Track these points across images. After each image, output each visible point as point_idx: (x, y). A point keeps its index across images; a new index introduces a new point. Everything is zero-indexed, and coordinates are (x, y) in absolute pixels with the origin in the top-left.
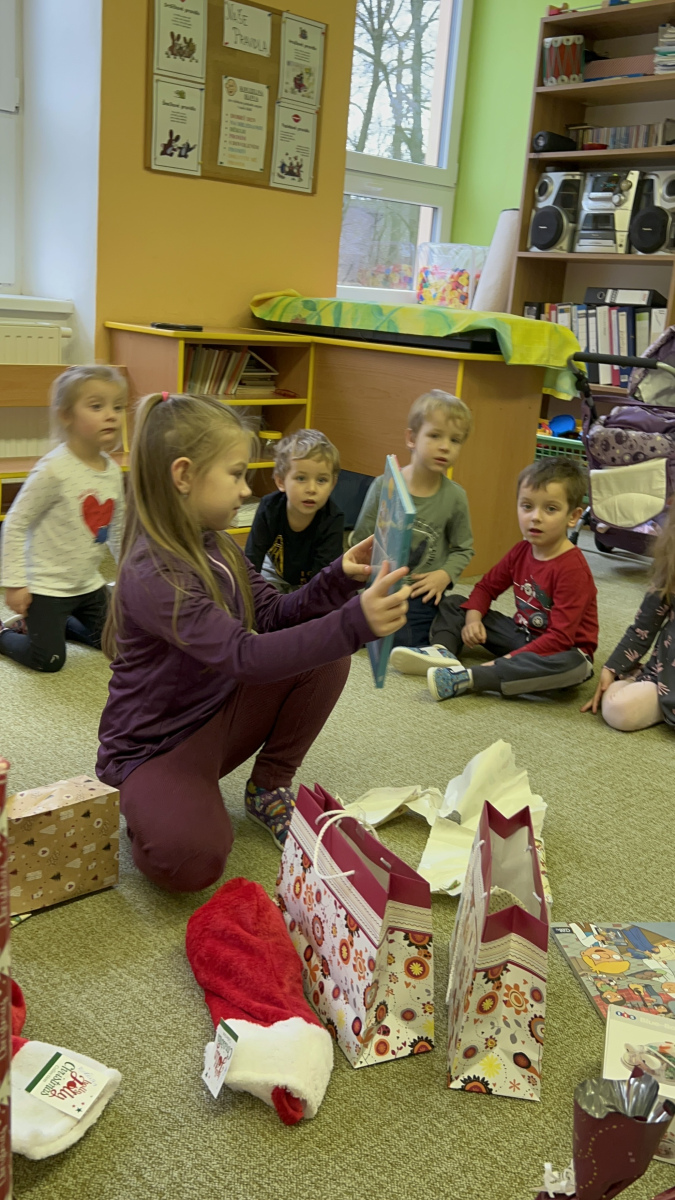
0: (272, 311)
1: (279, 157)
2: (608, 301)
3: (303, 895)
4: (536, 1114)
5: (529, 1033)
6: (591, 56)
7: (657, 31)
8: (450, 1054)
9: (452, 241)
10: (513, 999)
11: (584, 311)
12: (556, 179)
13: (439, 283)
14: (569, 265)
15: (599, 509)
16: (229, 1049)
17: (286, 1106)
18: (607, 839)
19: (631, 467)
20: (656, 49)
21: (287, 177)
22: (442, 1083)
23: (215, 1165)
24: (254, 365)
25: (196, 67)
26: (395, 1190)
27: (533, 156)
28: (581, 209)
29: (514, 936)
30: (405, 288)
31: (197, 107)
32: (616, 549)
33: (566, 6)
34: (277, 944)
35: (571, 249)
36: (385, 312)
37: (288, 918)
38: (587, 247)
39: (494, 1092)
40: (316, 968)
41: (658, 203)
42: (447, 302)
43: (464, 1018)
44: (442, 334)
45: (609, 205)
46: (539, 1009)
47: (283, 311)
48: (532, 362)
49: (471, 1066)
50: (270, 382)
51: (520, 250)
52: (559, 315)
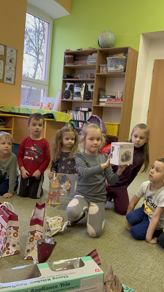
0: (4, 109)
1: (6, 76)
6: (75, 60)
7: (88, 56)
9: (48, 97)
11: (75, 112)
12: (69, 84)
13: (45, 105)
14: (72, 103)
20: (87, 59)
21: (8, 80)
27: (63, 79)
28: (74, 91)
29: (37, 225)
30: (38, 106)
33: (69, 50)
36: (29, 110)
38: (76, 99)
41: (89, 90)
42: (47, 109)
43: (27, 243)
45: (79, 90)
47: (7, 109)
48: (61, 121)
49: (29, 254)
50: (3, 125)
51: (62, 99)
52: (70, 113)
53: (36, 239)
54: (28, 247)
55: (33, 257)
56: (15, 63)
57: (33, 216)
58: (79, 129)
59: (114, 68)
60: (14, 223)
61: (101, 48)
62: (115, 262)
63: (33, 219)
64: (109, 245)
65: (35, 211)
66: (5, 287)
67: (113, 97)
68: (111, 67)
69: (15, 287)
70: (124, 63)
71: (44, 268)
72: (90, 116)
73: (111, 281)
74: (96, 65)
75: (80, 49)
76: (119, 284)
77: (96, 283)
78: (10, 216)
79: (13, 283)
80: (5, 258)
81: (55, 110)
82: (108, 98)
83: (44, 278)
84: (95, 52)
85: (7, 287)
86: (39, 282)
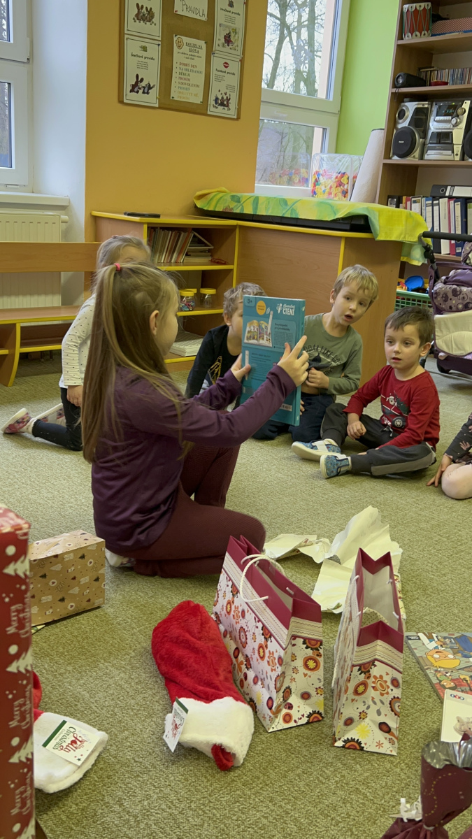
0: (209, 203)
1: (213, 94)
2: (447, 194)
3: (232, 613)
4: (395, 764)
5: (390, 709)
6: (436, 18)
8: (335, 722)
9: (336, 152)
10: (378, 686)
11: (431, 202)
12: (411, 107)
13: (327, 182)
14: (419, 169)
15: (440, 343)
16: (182, 719)
17: (221, 758)
18: (444, 575)
19: (463, 313)
21: (219, 107)
22: (330, 742)
23: (172, 797)
24: (197, 241)
25: (154, 29)
26: (297, 816)
27: (394, 90)
28: (429, 128)
29: (379, 642)
30: (303, 185)
31: (156, 58)
32: (452, 371)
34: (215, 646)
35: (422, 157)
36: (288, 203)
37: (222, 628)
38: (434, 156)
39: (365, 749)
40: (242, 663)
42: (333, 195)
43: (345, 698)
44: (329, 217)
45: (448, 126)
46: (397, 692)
47: (217, 203)
48: (393, 239)
49: (349, 731)
50: (207, 253)
51: (385, 158)
52: (413, 205)
54: (349, 711)
55: (366, 744)
56: (239, 46)
80: (280, 735)
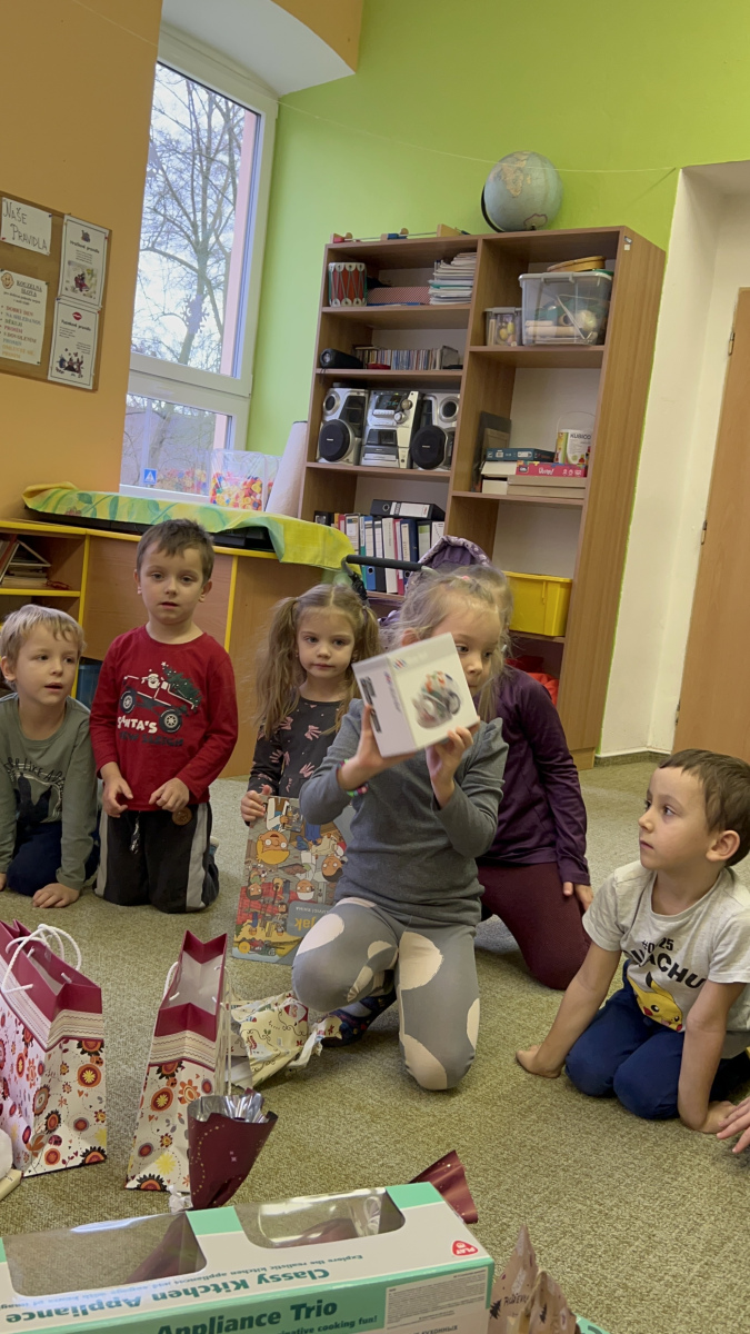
0: (45, 503)
1: (57, 352)
2: (392, 513)
6: (373, 283)
7: (432, 266)
9: (247, 449)
10: (186, 1095)
11: (370, 522)
12: (342, 395)
13: (232, 489)
14: (359, 479)
20: (430, 281)
21: (67, 372)
22: (119, 1184)
24: (22, 555)
27: (319, 371)
28: (367, 424)
29: (188, 1033)
30: (198, 493)
33: (349, 236)
36: (161, 507)
38: (373, 460)
39: (166, 1188)
41: (436, 422)
42: (239, 507)
43: (140, 1115)
44: (215, 529)
45: (390, 422)
47: (58, 502)
48: (306, 562)
49: (146, 1164)
50: (41, 574)
51: (309, 460)
52: (348, 525)
53: (180, 1099)
54: (147, 1134)
55: (169, 1181)
56: (98, 292)
57: (171, 992)
58: (384, 601)
59: (550, 323)
60: (82, 1022)
61: (495, 232)
62: (539, 1210)
63: (171, 1006)
64: (516, 1132)
65: (179, 970)
66: (41, 1315)
67: (543, 457)
68: (536, 319)
69: (85, 1313)
70: (601, 303)
71: (216, 1230)
72: (436, 542)
73: (523, 1298)
74: (472, 307)
75: (399, 232)
76: (563, 1312)
77: (457, 1304)
78: (67, 989)
79: (77, 1298)
80: (39, 1179)
81: (277, 512)
82: (522, 463)
83: (219, 1275)
84: (469, 248)
85: (49, 1314)
86: (196, 1295)
